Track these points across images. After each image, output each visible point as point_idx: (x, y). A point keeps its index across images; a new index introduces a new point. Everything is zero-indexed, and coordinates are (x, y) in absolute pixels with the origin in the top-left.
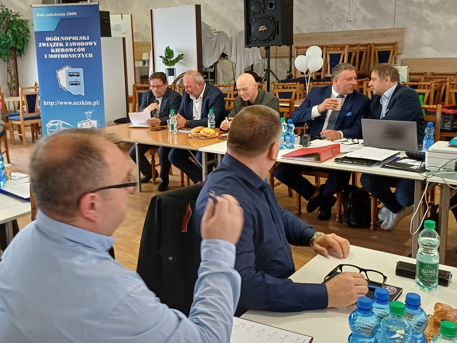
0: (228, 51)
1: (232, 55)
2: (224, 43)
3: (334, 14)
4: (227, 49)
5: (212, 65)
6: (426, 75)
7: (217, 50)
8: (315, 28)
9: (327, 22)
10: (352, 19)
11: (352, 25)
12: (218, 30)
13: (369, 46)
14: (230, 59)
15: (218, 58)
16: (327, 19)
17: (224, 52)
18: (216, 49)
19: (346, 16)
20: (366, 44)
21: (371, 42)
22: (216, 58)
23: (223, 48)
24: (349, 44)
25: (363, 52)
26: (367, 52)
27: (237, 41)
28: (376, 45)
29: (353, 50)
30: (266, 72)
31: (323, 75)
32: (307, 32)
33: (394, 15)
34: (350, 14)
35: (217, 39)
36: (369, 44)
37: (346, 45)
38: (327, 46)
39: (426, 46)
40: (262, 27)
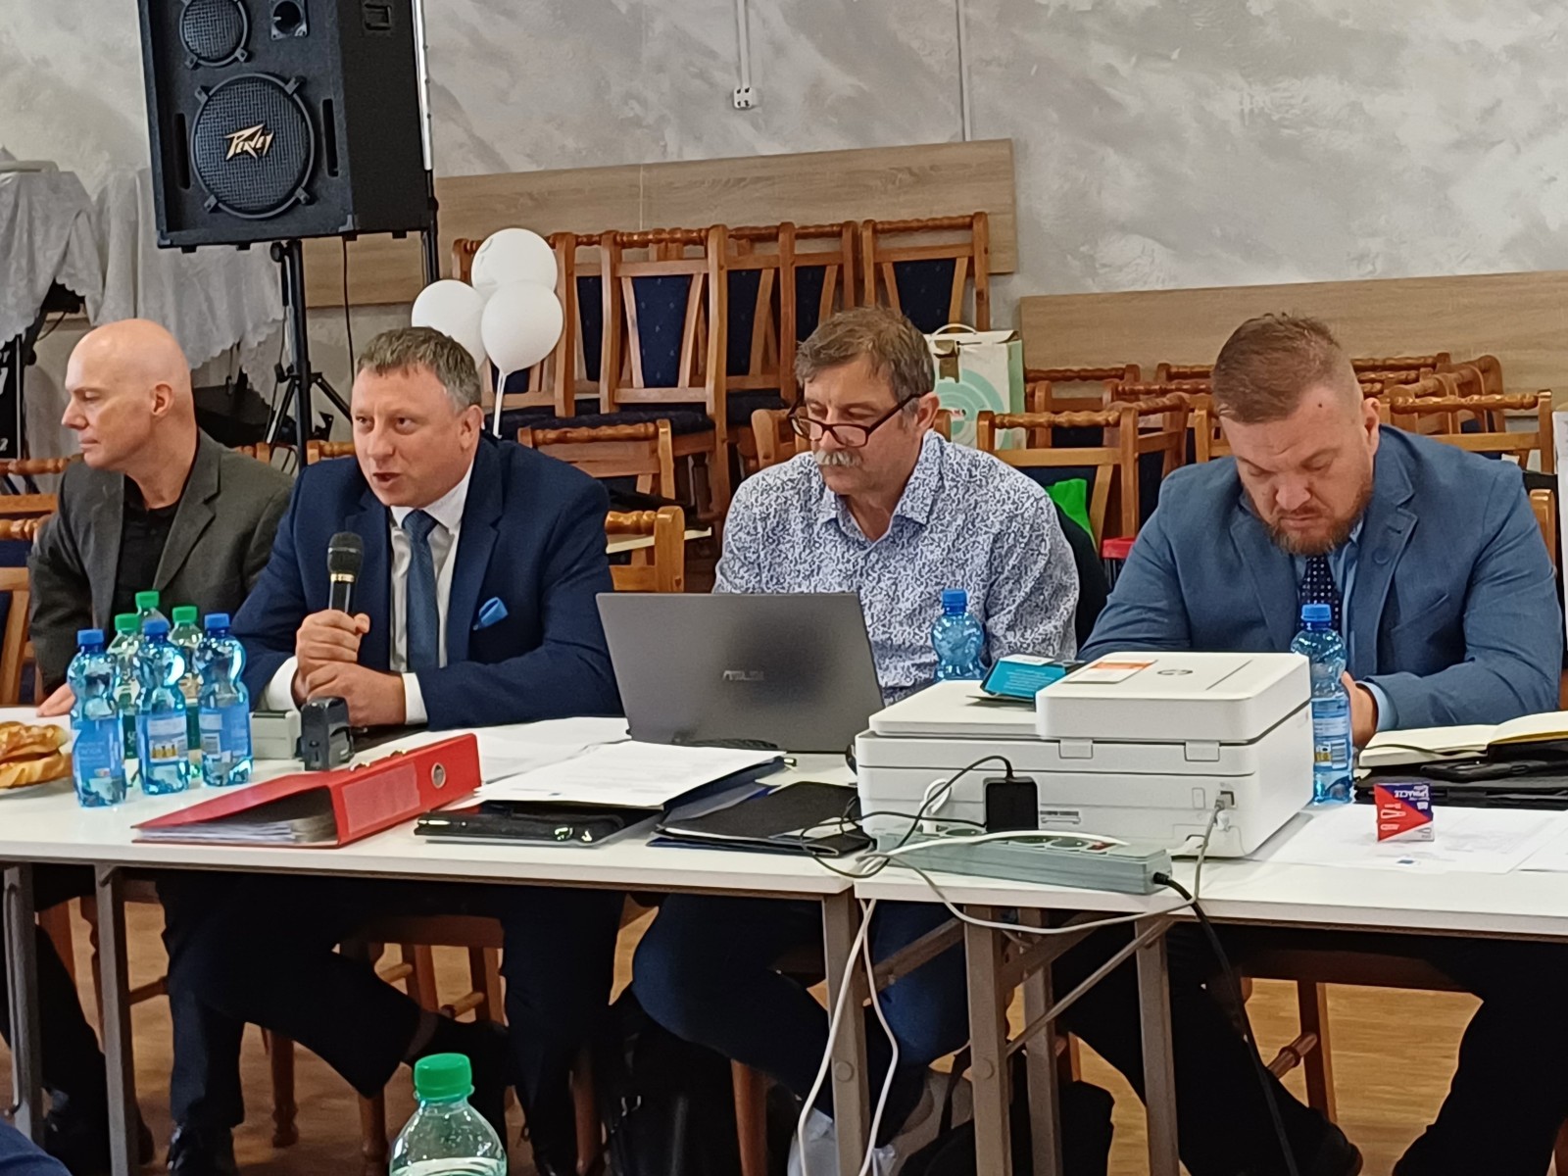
0: (83, 275)
1: (110, 292)
2: (62, 227)
3: (660, 69)
4: (80, 264)
6: (1137, 379)
7: (19, 269)
8: (570, 143)
9: (631, 115)
10: (751, 97)
11: (756, 126)
12: (23, 155)
13: (847, 235)
14: (96, 318)
15: (26, 316)
16: (629, 96)
17: (59, 281)
18: (13, 267)
19: (723, 79)
20: (832, 225)
21: (859, 218)
22: (13, 313)
23: (56, 259)
24: (724, 227)
25: (823, 268)
26: (841, 268)
27: (133, 219)
28: (883, 231)
29: (761, 256)
30: (286, 384)
31: (612, 393)
32: (533, 168)
33: (957, 76)
34: (739, 70)
35: (16, 206)
36: (848, 224)
37: (711, 232)
38: (618, 238)
39: (1124, 229)
40: (247, 133)
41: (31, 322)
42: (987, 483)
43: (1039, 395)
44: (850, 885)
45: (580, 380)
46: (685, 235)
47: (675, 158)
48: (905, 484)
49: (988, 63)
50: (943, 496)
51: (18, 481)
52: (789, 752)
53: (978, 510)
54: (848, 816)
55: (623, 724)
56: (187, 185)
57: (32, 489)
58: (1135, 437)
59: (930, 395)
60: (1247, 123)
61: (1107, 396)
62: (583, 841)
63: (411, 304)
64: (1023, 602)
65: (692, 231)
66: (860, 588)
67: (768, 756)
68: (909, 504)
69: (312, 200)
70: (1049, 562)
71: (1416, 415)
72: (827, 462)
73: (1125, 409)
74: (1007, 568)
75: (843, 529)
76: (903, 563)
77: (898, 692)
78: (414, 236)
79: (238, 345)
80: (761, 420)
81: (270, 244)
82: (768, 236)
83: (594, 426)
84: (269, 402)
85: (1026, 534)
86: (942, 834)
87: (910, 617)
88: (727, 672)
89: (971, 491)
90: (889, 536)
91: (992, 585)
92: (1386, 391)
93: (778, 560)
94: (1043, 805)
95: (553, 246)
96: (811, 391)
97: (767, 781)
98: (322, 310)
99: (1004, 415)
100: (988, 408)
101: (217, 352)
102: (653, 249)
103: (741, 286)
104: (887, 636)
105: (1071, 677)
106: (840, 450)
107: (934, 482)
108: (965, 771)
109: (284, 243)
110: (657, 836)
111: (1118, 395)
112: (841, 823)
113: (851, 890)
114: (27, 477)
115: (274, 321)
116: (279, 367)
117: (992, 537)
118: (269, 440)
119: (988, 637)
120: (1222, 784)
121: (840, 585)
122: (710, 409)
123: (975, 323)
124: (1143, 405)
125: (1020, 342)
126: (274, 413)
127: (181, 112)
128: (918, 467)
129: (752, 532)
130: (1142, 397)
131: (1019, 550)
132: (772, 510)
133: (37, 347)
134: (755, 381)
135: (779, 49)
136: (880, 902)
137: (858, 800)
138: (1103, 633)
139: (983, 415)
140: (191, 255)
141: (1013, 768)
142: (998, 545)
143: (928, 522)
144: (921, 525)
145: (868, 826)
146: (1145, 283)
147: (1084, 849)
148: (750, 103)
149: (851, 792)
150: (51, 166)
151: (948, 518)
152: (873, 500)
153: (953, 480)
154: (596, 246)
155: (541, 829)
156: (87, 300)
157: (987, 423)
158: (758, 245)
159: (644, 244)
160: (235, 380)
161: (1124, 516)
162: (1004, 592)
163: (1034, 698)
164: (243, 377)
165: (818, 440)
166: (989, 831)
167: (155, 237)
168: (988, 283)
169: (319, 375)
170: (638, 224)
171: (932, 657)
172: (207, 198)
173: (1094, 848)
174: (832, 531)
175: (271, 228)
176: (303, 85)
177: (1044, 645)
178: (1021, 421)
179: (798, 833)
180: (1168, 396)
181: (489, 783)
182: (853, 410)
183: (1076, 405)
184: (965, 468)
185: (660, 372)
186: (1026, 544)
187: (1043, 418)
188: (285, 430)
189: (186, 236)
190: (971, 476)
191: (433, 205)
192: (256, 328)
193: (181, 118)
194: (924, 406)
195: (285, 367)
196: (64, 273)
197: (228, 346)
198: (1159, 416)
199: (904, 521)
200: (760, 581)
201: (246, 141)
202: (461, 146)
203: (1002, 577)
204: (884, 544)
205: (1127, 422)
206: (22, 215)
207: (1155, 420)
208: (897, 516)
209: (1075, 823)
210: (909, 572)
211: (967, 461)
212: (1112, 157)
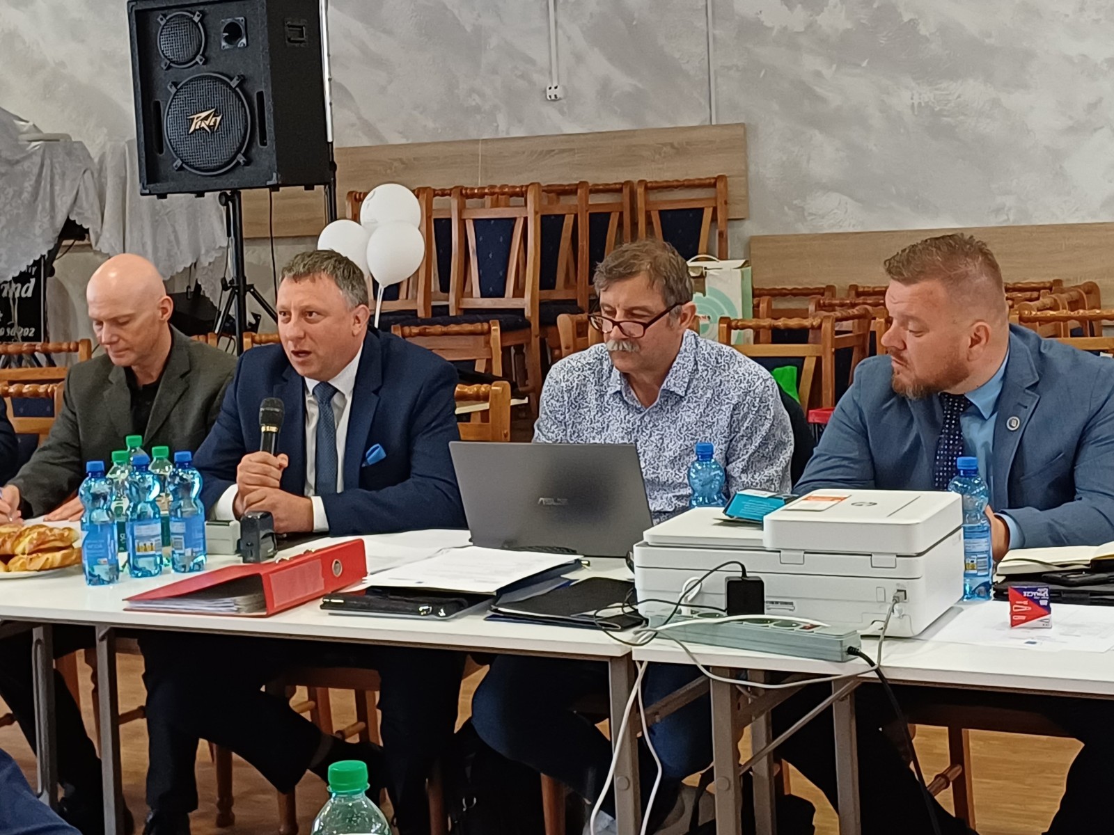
0: (88, 214)
1: (106, 226)
2: (74, 180)
3: (494, 71)
4: (85, 205)
5: (24, 269)
6: (833, 296)
7: (44, 208)
8: (431, 125)
9: (474, 104)
10: (559, 93)
11: (562, 112)
12: (47, 130)
13: (626, 191)
14: (96, 243)
16: (472, 90)
17: (72, 218)
18: (40, 208)
19: (539, 79)
20: (616, 184)
21: (635, 178)
22: (39, 240)
23: (69, 202)
24: (539, 184)
25: (609, 214)
26: (621, 214)
27: (123, 175)
28: (653, 188)
29: (564, 206)
30: (229, 292)
31: (458, 302)
32: (404, 141)
33: (707, 77)
34: (550, 73)
35: (42, 166)
36: (627, 183)
37: (530, 187)
38: (464, 192)
39: (827, 188)
40: (204, 115)
41: (51, 247)
42: (729, 367)
43: (763, 306)
44: (628, 651)
45: (435, 292)
46: (511, 190)
47: (504, 135)
48: (670, 367)
49: (729, 68)
50: (697, 376)
51: (41, 357)
52: (585, 556)
53: (722, 387)
54: (628, 602)
55: (465, 535)
56: (161, 152)
57: (51, 363)
58: (832, 337)
59: (689, 304)
60: (916, 113)
61: (812, 308)
62: (439, 616)
63: (318, 236)
64: (754, 453)
65: (516, 187)
66: (637, 441)
67: (570, 558)
68: (672, 381)
69: (248, 163)
70: (772, 425)
71: (1037, 323)
72: (615, 348)
73: (825, 317)
74: (743, 429)
75: (625, 398)
76: (668, 424)
77: (664, 515)
78: (319, 188)
79: (195, 264)
80: (564, 321)
81: (218, 193)
82: (570, 191)
83: (445, 324)
84: (216, 304)
85: (756, 404)
86: (695, 616)
87: (672, 462)
88: (541, 499)
89: (718, 373)
90: (658, 404)
91: (731, 441)
92: (1016, 306)
93: (579, 420)
94: (768, 597)
95: (417, 197)
96: (606, 298)
97: (569, 576)
98: (253, 240)
99: (738, 321)
100: (727, 315)
101: (180, 270)
102: (488, 199)
103: (550, 226)
104: (656, 475)
105: (789, 506)
106: (624, 339)
107: (690, 366)
108: (712, 571)
109: (228, 192)
110: (490, 613)
111: (820, 307)
112: (622, 607)
113: (630, 654)
114: (47, 354)
115: (220, 247)
116: (224, 280)
117: (732, 406)
118: (216, 331)
119: (728, 478)
120: (898, 584)
121: (623, 438)
122: (527, 313)
123: (717, 255)
124: (838, 314)
125: (750, 268)
126: (220, 313)
127: (159, 100)
128: (679, 355)
129: (561, 399)
130: (836, 308)
131: (751, 416)
132: (575, 384)
133: (55, 264)
134: (559, 294)
135: (579, 58)
136: (650, 663)
137: (635, 591)
138: (810, 475)
139: (723, 319)
140: (164, 201)
141: (747, 570)
142: (736, 412)
143: (686, 395)
144: (681, 397)
145: (642, 609)
146: (841, 226)
147: (797, 629)
148: (558, 96)
149: (630, 585)
150: (67, 137)
151: (701, 392)
152: (646, 378)
153: (704, 365)
154: (447, 197)
155: (410, 607)
156: (91, 232)
157: (725, 325)
158: (562, 198)
159: (482, 196)
160: (192, 289)
161: (824, 392)
162: (740, 445)
163: (762, 521)
164: (198, 287)
165: (609, 333)
166: (729, 614)
167: (139, 187)
168: (726, 226)
169: (252, 286)
170: (478, 181)
171: (688, 491)
172: (175, 160)
173: (804, 628)
174: (618, 400)
175: (220, 182)
176: (243, 80)
177: (768, 484)
178: (750, 324)
179: (592, 613)
180: (857, 308)
181: (372, 574)
182: (635, 312)
183: (790, 314)
184: (713, 357)
185: (493, 287)
186: (756, 412)
187: (767, 322)
188: (227, 325)
189: (161, 187)
190: (717, 363)
191: (333, 166)
192: (207, 252)
193: (158, 104)
194: (685, 312)
195: (228, 280)
196: (75, 212)
197: (188, 265)
198: (850, 322)
199: (669, 394)
200: (566, 435)
201: (202, 120)
202: (353, 125)
203: (739, 435)
204: (655, 410)
205: (827, 326)
206: (46, 171)
207: (847, 325)
208: (664, 390)
209: (790, 610)
210: (672, 430)
211: (714, 352)
212: (818, 137)
